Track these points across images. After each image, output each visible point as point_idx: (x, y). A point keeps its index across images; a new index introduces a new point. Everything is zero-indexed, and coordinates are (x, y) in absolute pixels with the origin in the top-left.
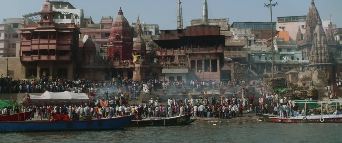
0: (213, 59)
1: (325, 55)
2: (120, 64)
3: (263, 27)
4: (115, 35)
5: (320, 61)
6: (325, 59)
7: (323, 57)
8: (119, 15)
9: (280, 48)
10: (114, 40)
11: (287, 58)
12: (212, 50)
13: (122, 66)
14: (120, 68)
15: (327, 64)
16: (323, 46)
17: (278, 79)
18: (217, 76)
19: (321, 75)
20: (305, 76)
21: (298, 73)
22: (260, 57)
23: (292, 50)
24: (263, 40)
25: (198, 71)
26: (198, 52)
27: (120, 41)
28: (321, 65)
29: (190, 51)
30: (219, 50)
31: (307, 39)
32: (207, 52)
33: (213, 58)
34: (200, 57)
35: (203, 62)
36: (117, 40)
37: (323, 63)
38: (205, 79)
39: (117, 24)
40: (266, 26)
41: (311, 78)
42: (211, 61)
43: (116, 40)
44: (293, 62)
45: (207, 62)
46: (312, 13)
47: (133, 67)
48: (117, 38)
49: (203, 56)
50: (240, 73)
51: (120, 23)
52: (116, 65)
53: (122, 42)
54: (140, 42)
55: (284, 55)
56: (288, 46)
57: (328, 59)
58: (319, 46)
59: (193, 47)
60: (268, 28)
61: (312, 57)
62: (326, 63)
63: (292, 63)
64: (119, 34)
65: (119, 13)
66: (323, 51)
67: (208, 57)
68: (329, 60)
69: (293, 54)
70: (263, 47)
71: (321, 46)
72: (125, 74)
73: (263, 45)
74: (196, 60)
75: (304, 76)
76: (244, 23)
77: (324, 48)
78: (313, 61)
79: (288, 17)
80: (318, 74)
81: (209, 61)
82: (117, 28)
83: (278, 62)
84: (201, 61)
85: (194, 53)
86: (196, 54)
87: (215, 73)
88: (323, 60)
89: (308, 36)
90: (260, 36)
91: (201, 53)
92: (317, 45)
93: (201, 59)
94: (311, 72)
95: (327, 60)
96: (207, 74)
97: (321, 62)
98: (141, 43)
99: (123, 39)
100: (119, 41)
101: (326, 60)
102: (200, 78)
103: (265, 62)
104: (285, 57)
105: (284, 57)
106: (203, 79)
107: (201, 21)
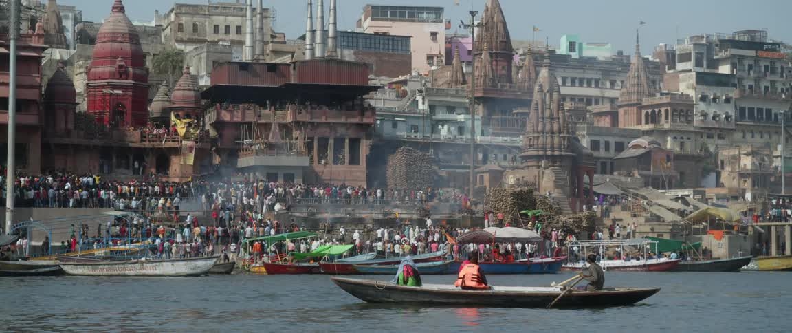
0: (353, 136)
1: (562, 135)
2: (143, 136)
3: (381, 47)
4: (114, 63)
5: (551, 148)
6: (560, 145)
7: (556, 140)
8: (117, 14)
9: (432, 103)
10: (112, 76)
11: (449, 130)
12: (354, 117)
13: (147, 143)
14: (143, 146)
15: (566, 156)
16: (555, 116)
17: (522, 191)
18: (359, 174)
19: (560, 179)
20: (521, 179)
21: (504, 171)
22: (395, 125)
23: (457, 111)
24: (382, 78)
25: (319, 163)
26: (323, 120)
27: (127, 79)
28: (553, 157)
29: (305, 117)
30: (368, 117)
31: (483, 83)
32: (343, 120)
33: (352, 133)
34: (325, 131)
35: (331, 142)
36: (121, 76)
37: (556, 153)
38: (334, 180)
39: (117, 38)
40: (388, 44)
41: (537, 183)
42: (347, 141)
43: (118, 76)
44: (465, 140)
45: (339, 142)
46: (492, 18)
47: (177, 146)
48: (119, 72)
49: (331, 129)
50: (417, 172)
51: (123, 34)
52: (134, 140)
53: (133, 82)
54: (192, 88)
55: (443, 122)
56: (449, 99)
57: (566, 144)
58: (547, 113)
59: (312, 108)
60: (393, 50)
61: (534, 137)
62: (561, 151)
63: (461, 143)
64: (123, 63)
65: (114, 8)
66: (556, 127)
67: (341, 131)
68: (568, 146)
69: (463, 120)
70: (387, 96)
71: (552, 115)
72: (150, 160)
73: (388, 93)
74: (316, 138)
75: (518, 179)
76: (340, 34)
77: (559, 118)
78: (535, 146)
79: (396, 7)
80: (554, 178)
81: (345, 140)
82: (116, 45)
83: (434, 139)
84: (327, 139)
85: (314, 120)
86: (318, 123)
87: (354, 168)
88: (555, 146)
89: (485, 76)
90: (374, 68)
91: (329, 123)
92: (543, 113)
93: (327, 134)
94: (539, 171)
95: (564, 145)
96: (340, 168)
97: (553, 149)
98: (194, 90)
99: (134, 74)
100: (123, 79)
101: (563, 147)
102: (324, 177)
103: (406, 136)
104: (446, 127)
105: (440, 127)
106: (330, 180)
107: (202, 9)
